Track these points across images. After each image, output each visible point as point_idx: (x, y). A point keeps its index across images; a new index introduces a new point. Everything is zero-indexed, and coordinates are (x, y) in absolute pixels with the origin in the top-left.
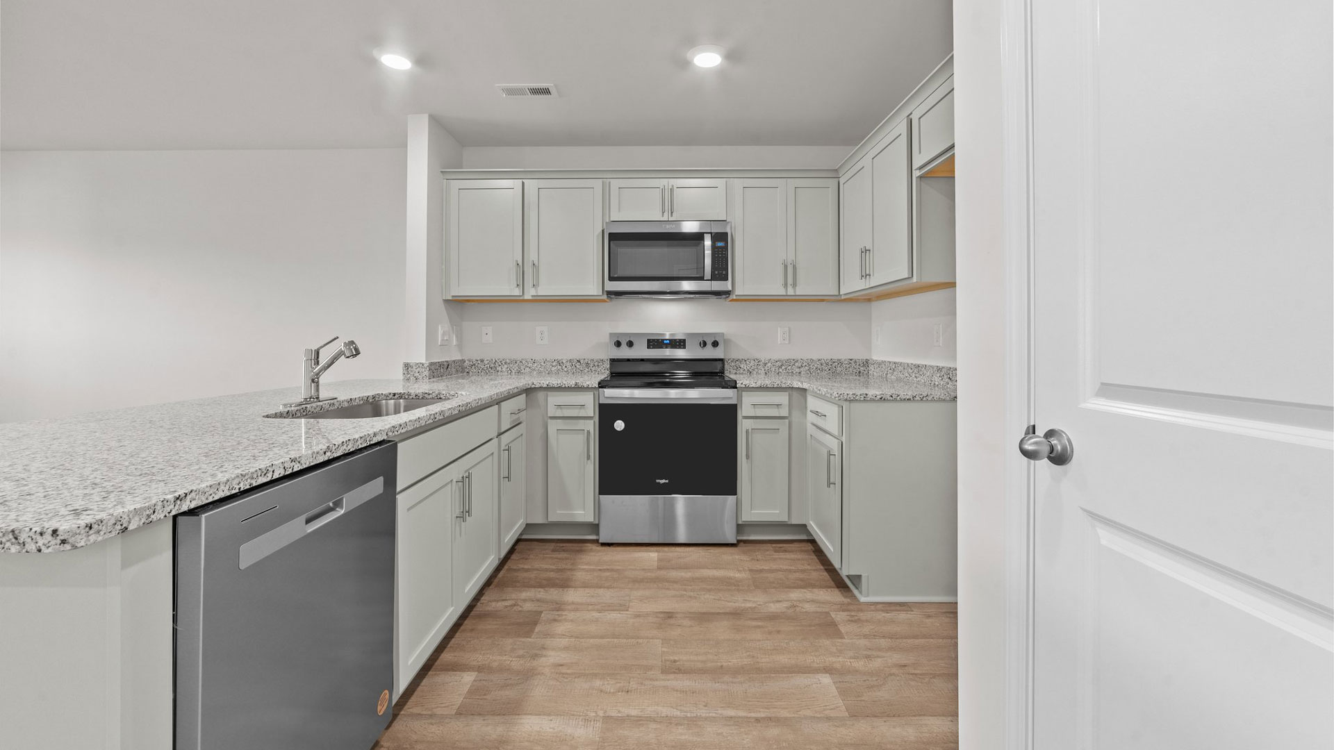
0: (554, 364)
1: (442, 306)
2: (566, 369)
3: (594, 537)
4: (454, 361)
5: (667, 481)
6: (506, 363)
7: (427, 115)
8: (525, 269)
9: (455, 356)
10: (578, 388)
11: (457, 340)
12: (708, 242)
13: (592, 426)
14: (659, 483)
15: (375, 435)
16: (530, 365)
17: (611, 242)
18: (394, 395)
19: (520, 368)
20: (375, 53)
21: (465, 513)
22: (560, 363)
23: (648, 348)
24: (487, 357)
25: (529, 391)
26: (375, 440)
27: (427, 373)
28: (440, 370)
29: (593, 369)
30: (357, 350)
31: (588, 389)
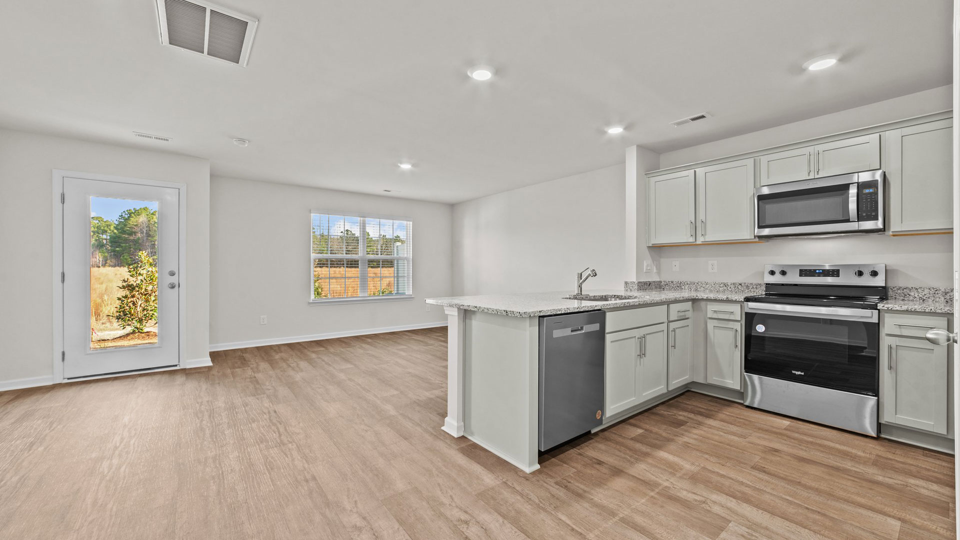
0: (721, 286)
1: (647, 251)
2: (730, 290)
3: (742, 402)
4: (654, 282)
5: (803, 374)
6: (687, 284)
7: (635, 146)
8: (697, 225)
9: (655, 278)
10: (728, 301)
11: (657, 269)
12: (853, 191)
13: (739, 327)
14: (795, 374)
15: (596, 306)
16: (704, 286)
17: (760, 202)
18: (615, 296)
19: (697, 287)
20: (606, 129)
21: (642, 354)
22: (725, 285)
23: (800, 276)
24: (675, 280)
25: (694, 301)
26: (596, 308)
27: (636, 287)
28: (644, 286)
29: (752, 290)
30: (595, 273)
31: (736, 302)
